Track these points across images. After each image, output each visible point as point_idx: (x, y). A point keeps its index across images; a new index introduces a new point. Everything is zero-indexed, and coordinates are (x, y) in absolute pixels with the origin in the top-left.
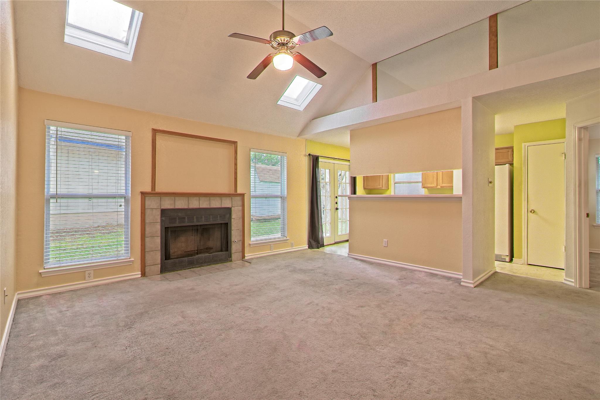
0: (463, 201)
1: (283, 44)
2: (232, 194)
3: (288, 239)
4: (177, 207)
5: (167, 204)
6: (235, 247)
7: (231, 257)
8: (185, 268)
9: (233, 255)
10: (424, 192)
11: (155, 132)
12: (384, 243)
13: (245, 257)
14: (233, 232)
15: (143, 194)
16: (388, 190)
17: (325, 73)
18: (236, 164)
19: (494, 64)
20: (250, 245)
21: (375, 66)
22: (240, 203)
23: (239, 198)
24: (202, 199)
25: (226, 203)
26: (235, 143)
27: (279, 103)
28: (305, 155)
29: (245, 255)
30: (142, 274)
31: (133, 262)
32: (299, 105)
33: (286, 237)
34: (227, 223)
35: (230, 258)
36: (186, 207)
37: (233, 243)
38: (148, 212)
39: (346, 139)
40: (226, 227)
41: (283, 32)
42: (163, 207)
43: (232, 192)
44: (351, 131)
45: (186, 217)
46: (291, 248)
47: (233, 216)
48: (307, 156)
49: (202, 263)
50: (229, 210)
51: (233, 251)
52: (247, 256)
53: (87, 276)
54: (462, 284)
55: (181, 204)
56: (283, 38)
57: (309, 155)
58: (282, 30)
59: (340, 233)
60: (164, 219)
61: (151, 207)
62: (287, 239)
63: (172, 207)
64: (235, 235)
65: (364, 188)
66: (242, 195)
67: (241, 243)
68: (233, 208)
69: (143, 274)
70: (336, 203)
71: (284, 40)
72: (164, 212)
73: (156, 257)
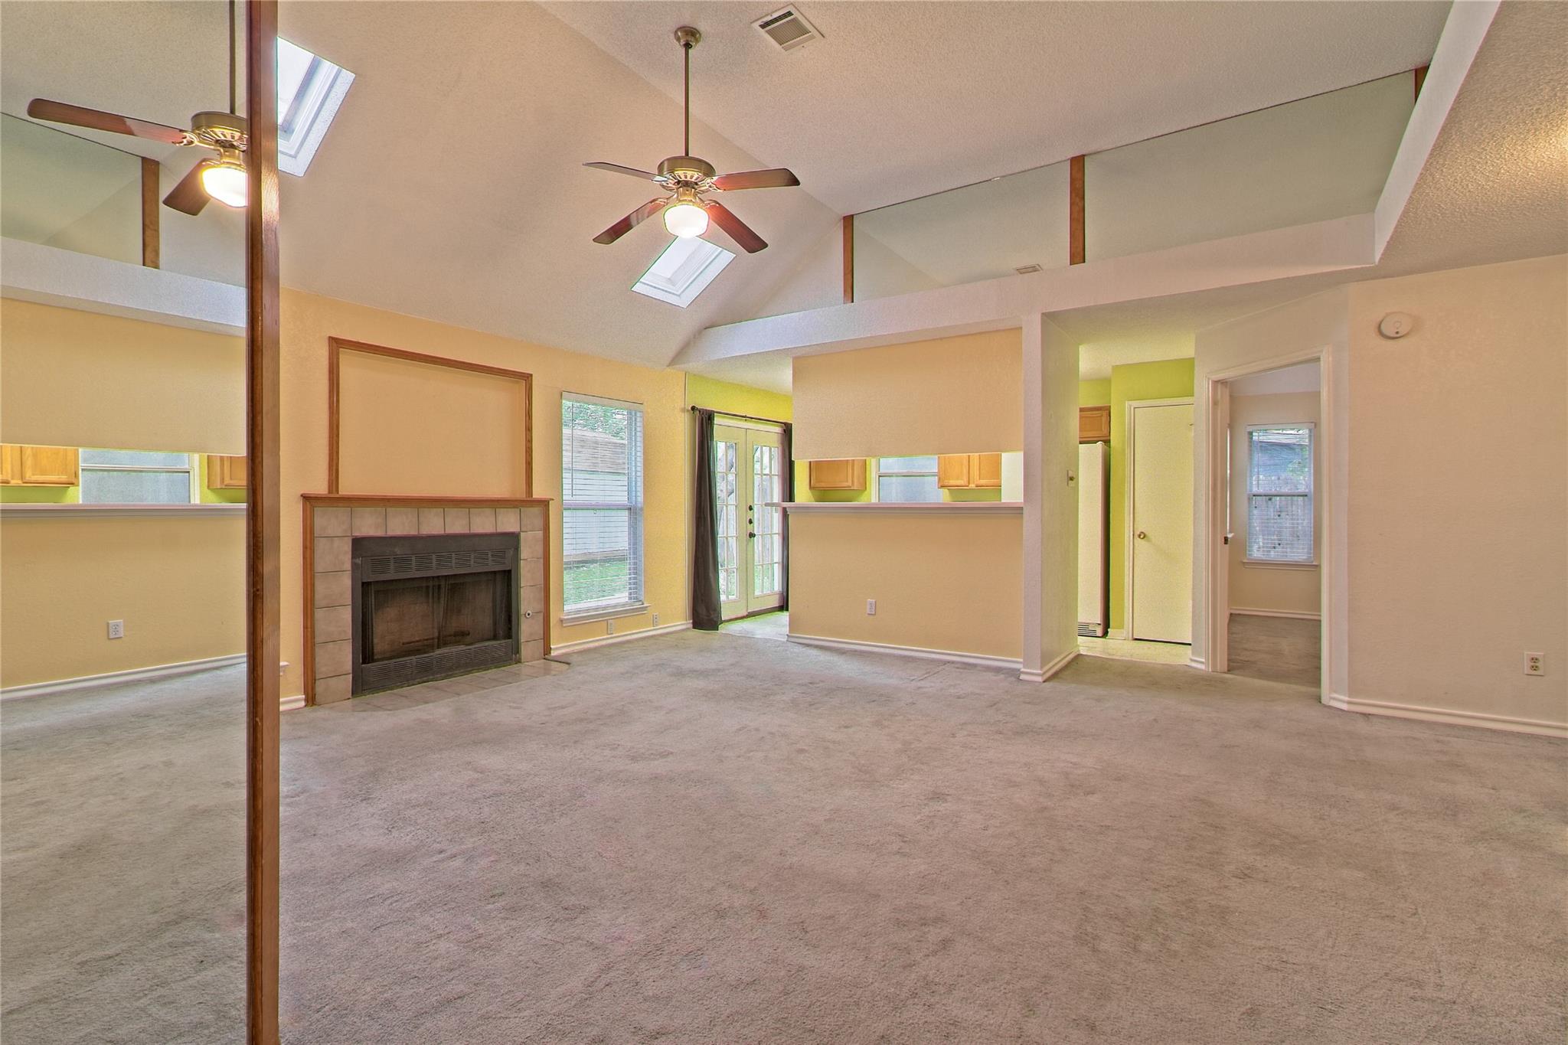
0: (1024, 515)
1: (686, 184)
2: (523, 501)
3: (647, 607)
4: (390, 533)
5: (369, 525)
6: (528, 628)
7: (517, 651)
8: (411, 682)
9: (523, 648)
10: (943, 497)
11: (336, 344)
12: (868, 607)
13: (552, 652)
14: (523, 592)
15: (308, 499)
16: (866, 492)
17: (765, 245)
18: (529, 429)
19: (1078, 255)
20: (562, 621)
21: (848, 221)
22: (539, 522)
23: (536, 510)
24: (452, 512)
25: (508, 523)
26: (527, 378)
27: (638, 288)
28: (683, 410)
29: (552, 647)
30: (307, 700)
31: (285, 671)
32: (678, 293)
33: (640, 603)
34: (509, 572)
35: (516, 655)
36: (413, 532)
37: (522, 619)
38: (321, 546)
39: (785, 376)
40: (506, 579)
41: (686, 160)
42: (357, 534)
43: (521, 494)
44: (796, 359)
45: (413, 558)
46: (652, 628)
47: (525, 553)
48: (688, 411)
49: (451, 669)
50: (512, 540)
51: (523, 639)
52: (557, 649)
54: (1022, 677)
55: (400, 525)
56: (689, 173)
57: (693, 408)
58: (684, 155)
59: (757, 593)
60: (358, 561)
61: (330, 532)
62: (645, 605)
63: (380, 533)
64: (527, 600)
65: (811, 487)
66: (544, 504)
67: (541, 617)
68: (522, 535)
69: (311, 700)
70: (751, 522)
71: (692, 177)
72: (359, 545)
73: (341, 656)
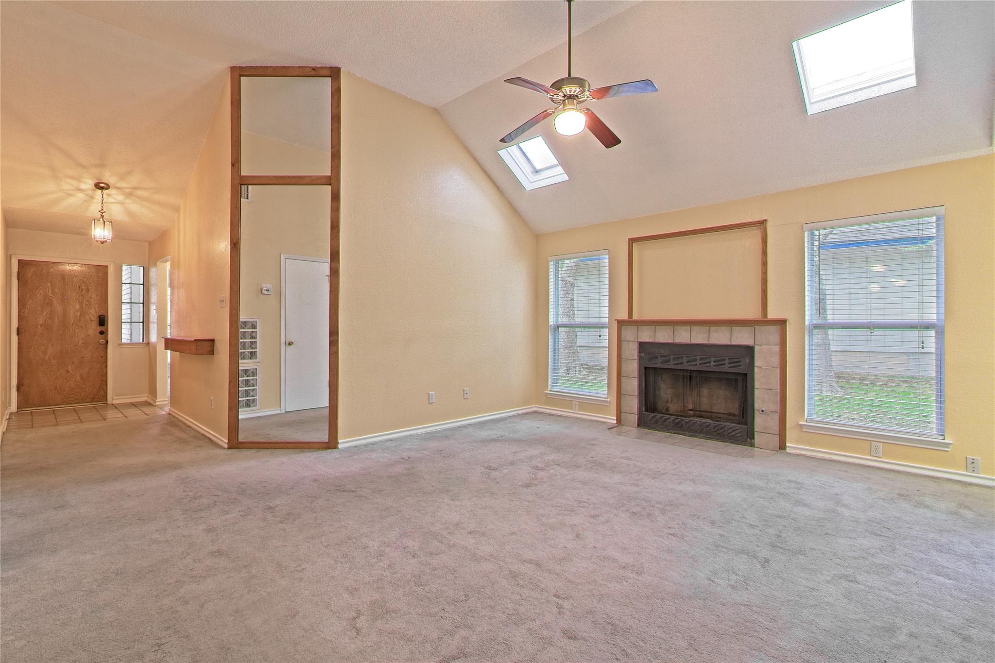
2: (756, 321)
3: (950, 444)
4: (657, 341)
5: (646, 336)
6: (763, 422)
7: (753, 438)
9: (756, 436)
11: (632, 242)
13: (787, 448)
14: (756, 392)
15: (620, 323)
18: (765, 264)
20: (798, 425)
22: (775, 338)
23: (771, 329)
24: (696, 329)
25: (741, 337)
26: (763, 223)
29: (787, 445)
30: (617, 421)
31: (610, 404)
34: (746, 374)
35: (751, 439)
36: (670, 341)
37: (757, 414)
38: (624, 344)
40: (741, 380)
42: (640, 340)
43: (756, 316)
45: (672, 356)
47: (759, 362)
49: (695, 431)
50: (746, 351)
51: (758, 429)
53: (574, 405)
55: (663, 336)
60: (643, 355)
61: (628, 339)
63: (651, 340)
64: (763, 400)
66: (782, 323)
67: (776, 417)
68: (757, 348)
69: (619, 421)
72: (642, 345)
73: (633, 404)
